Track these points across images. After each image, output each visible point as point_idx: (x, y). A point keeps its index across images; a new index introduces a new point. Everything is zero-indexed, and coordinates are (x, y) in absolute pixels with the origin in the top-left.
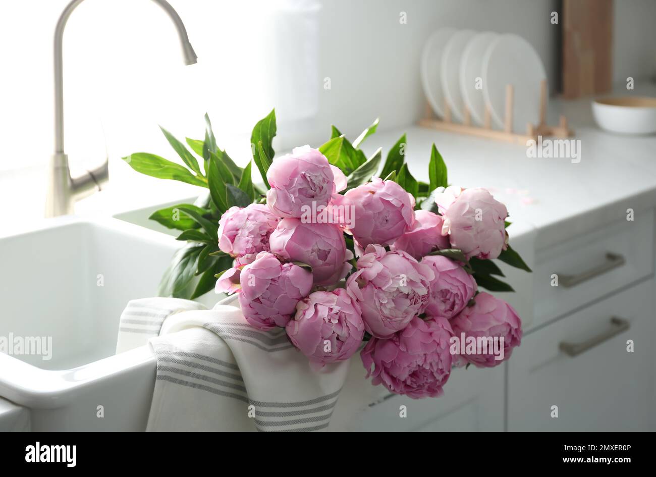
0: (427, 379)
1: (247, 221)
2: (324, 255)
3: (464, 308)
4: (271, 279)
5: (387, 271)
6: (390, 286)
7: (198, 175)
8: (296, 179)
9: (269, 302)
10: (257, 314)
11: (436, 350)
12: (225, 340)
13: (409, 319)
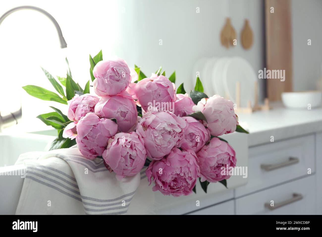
0: (183, 183)
1: (82, 100)
2: (124, 114)
3: (204, 146)
4: (94, 125)
5: (158, 119)
6: (159, 126)
7: (64, 98)
8: (108, 71)
9: (92, 139)
10: (85, 146)
11: (187, 165)
12: (67, 162)
13: (171, 146)
